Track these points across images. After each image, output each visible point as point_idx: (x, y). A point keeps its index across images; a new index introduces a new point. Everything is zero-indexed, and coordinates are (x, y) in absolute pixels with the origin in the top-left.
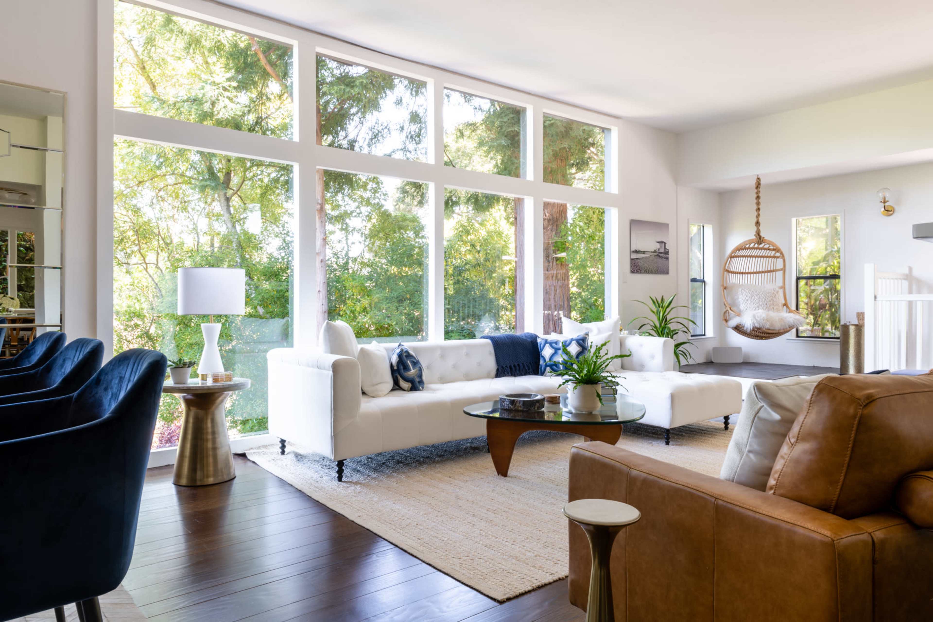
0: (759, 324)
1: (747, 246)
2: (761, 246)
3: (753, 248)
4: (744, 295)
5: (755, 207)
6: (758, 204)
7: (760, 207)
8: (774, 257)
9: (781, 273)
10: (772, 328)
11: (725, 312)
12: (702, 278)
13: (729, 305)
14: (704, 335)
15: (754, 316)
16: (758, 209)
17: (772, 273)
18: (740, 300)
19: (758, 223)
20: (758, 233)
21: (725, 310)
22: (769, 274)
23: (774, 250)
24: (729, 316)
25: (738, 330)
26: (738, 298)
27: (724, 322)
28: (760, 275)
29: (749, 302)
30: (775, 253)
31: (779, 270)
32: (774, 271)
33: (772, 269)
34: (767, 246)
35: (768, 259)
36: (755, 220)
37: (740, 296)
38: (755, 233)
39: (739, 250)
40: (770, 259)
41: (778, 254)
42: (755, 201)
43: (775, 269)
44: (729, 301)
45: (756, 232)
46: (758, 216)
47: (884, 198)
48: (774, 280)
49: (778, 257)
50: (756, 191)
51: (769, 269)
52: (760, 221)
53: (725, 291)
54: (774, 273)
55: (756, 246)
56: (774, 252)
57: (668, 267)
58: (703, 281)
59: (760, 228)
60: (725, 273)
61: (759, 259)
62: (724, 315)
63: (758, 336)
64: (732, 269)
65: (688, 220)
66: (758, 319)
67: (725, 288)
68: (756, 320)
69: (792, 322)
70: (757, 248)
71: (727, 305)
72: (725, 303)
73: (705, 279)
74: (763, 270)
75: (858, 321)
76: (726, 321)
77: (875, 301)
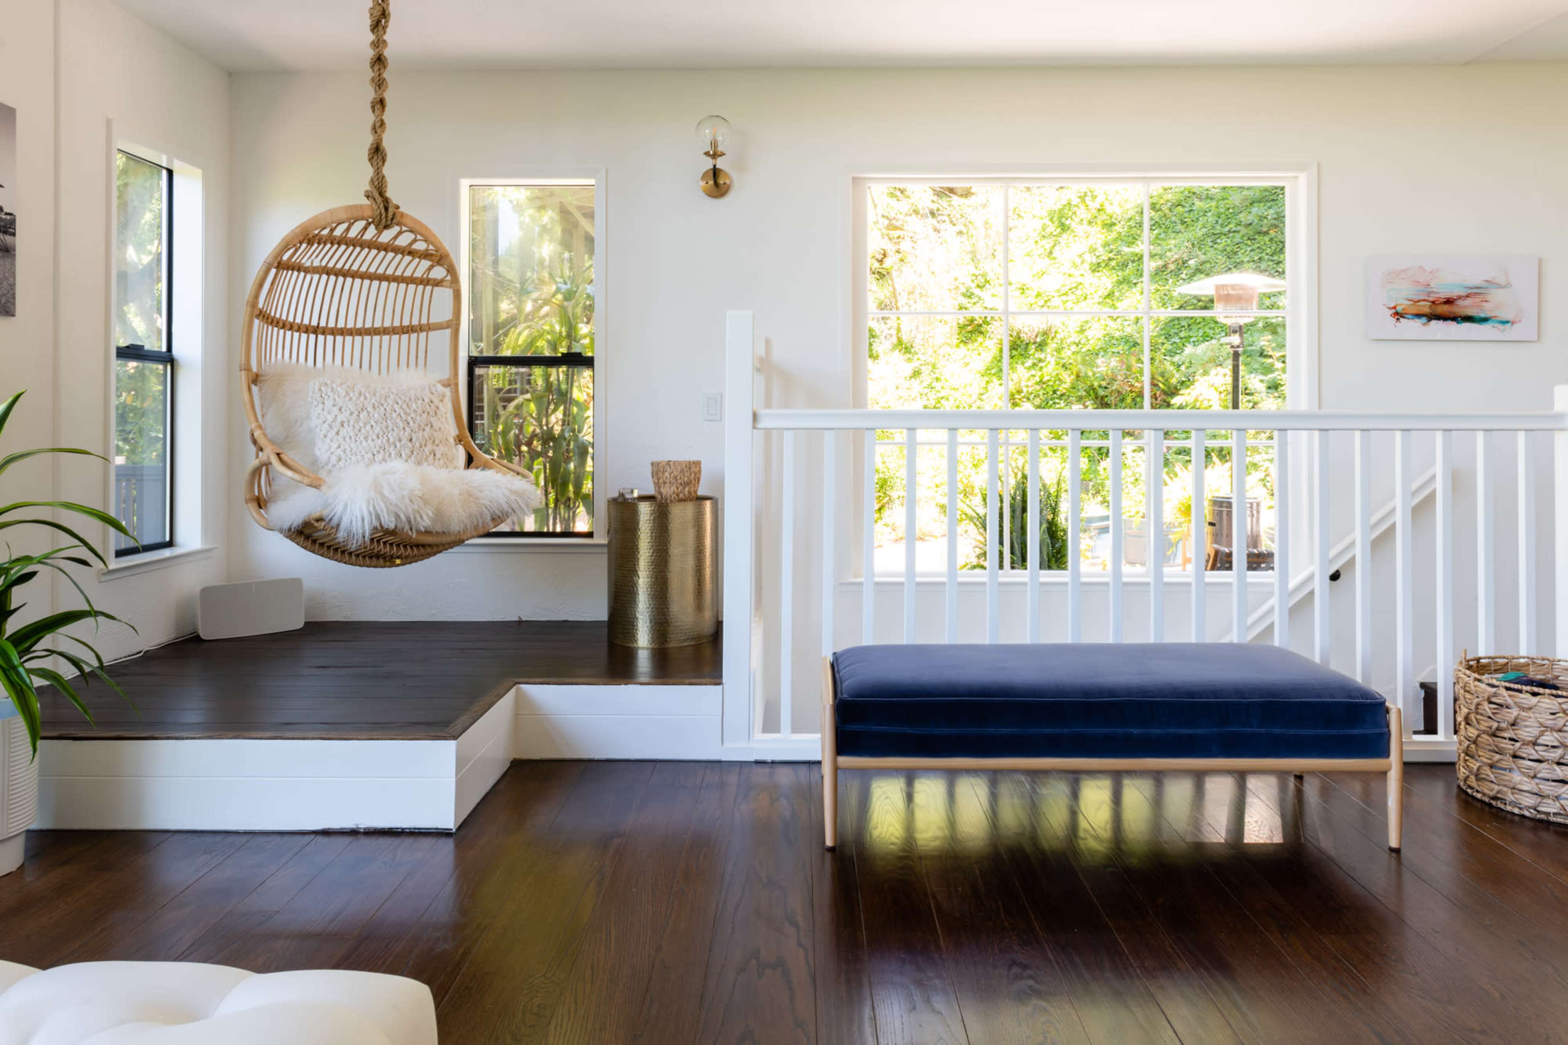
0: (397, 516)
1: (338, 232)
2: (386, 236)
3: (358, 243)
4: (329, 403)
5: (370, 94)
6: (380, 83)
7: (388, 96)
8: (425, 282)
9: (447, 332)
10: (438, 528)
11: (257, 472)
12: (164, 349)
13: (272, 442)
14: (170, 544)
15: (377, 487)
16: (380, 104)
17: (414, 336)
18: (314, 422)
19: (377, 153)
20: (379, 187)
21: (255, 463)
22: (405, 337)
23: (425, 255)
24: (269, 483)
25: (307, 537)
26: (308, 417)
27: (253, 506)
28: (376, 338)
29: (347, 431)
30: (430, 269)
31: (439, 327)
32: (420, 328)
33: (415, 322)
34: (404, 241)
35: (403, 286)
36: (369, 140)
37: (316, 411)
38: (368, 187)
39: (310, 243)
40: (412, 287)
41: (438, 273)
42: (370, 74)
43: (424, 321)
44: (272, 425)
45: (372, 181)
46: (379, 127)
47: (714, 144)
48: (421, 359)
49: (438, 283)
50: (372, 37)
51: (406, 323)
52: (385, 144)
53: (254, 389)
54: (423, 335)
55: (371, 231)
56: (426, 264)
57: (13, 286)
58: (168, 358)
59: (386, 170)
60: (256, 322)
61: (376, 283)
62: (251, 484)
63: (378, 556)
64: (281, 312)
65: (109, 122)
66: (392, 497)
67: (255, 379)
68: (384, 498)
69: (502, 501)
70: (372, 245)
71: (262, 441)
72: (257, 434)
73: (176, 352)
74: (387, 324)
75: (657, 485)
76: (260, 503)
77: (754, 428)
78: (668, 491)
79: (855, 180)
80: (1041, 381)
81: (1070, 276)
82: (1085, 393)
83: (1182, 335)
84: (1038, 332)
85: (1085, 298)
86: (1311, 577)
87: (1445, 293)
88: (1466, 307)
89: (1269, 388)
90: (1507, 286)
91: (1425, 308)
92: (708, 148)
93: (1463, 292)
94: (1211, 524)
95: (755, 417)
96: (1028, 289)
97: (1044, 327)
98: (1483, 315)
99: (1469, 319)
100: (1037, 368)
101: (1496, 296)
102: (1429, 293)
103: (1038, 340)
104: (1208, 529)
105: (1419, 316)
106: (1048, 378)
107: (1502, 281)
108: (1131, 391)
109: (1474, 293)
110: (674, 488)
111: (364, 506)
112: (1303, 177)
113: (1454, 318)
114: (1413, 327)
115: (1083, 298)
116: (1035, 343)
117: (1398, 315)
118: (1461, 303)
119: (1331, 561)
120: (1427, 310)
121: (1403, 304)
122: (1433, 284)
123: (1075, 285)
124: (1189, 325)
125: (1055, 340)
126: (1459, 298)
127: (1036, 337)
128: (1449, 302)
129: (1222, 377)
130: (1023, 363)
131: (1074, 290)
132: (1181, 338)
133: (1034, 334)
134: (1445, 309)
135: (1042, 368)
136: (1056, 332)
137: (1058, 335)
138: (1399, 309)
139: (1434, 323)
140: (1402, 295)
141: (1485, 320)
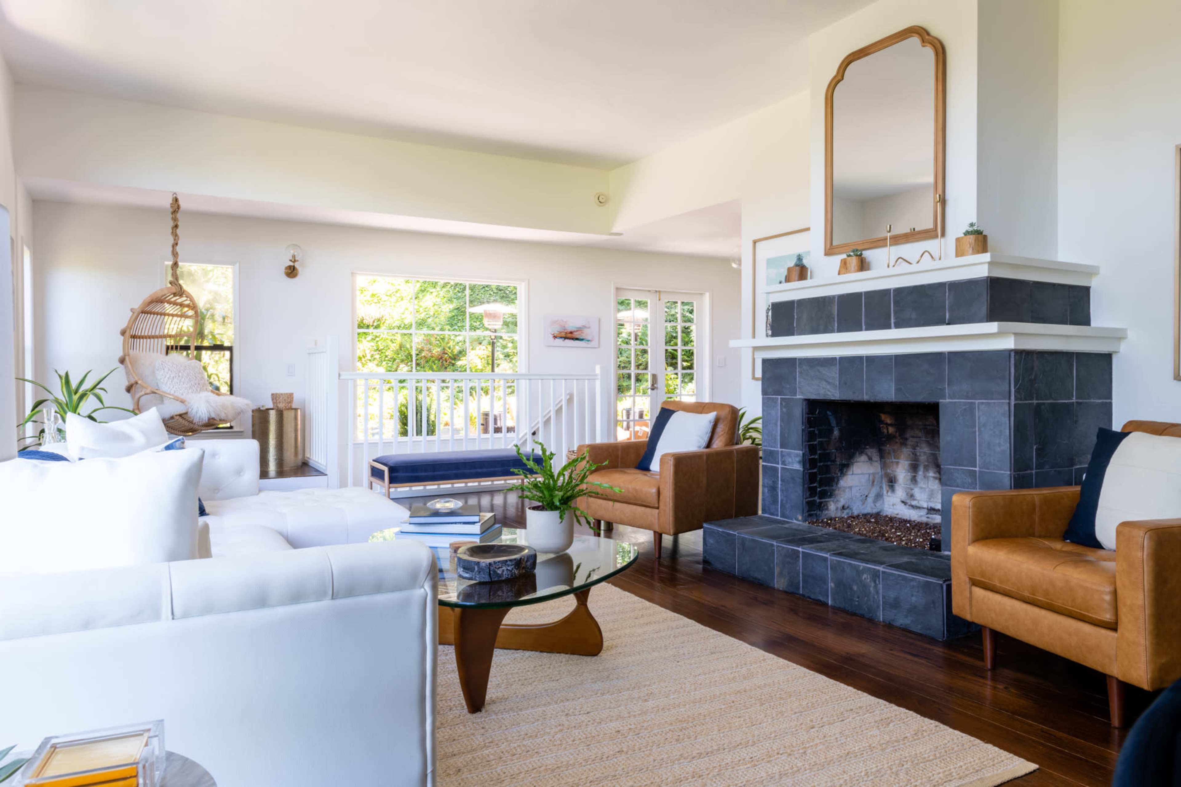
0: (215, 413)
1: (163, 298)
2: (181, 300)
3: (168, 302)
6: (175, 236)
7: (178, 239)
10: (226, 418)
15: (208, 402)
16: (176, 245)
18: (160, 377)
19: (175, 265)
20: (175, 279)
23: (188, 306)
29: (176, 381)
34: (185, 302)
39: (154, 303)
45: (173, 277)
46: (175, 254)
47: (294, 256)
50: (173, 216)
55: (176, 298)
59: (178, 272)
66: (214, 405)
68: (212, 406)
70: (172, 303)
75: (275, 402)
77: (339, 379)
78: (281, 406)
79: (352, 273)
80: (377, 349)
81: (392, 284)
82: (405, 358)
83: (459, 324)
84: (375, 319)
85: (402, 299)
86: (526, 434)
87: (569, 330)
88: (576, 335)
89: (505, 356)
90: (589, 328)
91: (563, 335)
92: (291, 258)
93: (576, 330)
94: (482, 425)
95: (339, 375)
96: (365, 290)
97: (378, 316)
98: (582, 338)
99: (577, 339)
100: (375, 341)
101: (586, 331)
102: (565, 329)
103: (375, 324)
104: (482, 427)
105: (561, 338)
106: (382, 348)
107: (587, 326)
108: (432, 357)
109: (579, 330)
110: (284, 404)
111: (205, 409)
112: (523, 284)
113: (573, 339)
114: (559, 341)
115: (401, 299)
116: (372, 326)
117: (555, 337)
118: (575, 333)
119: (532, 428)
120: (564, 336)
121: (556, 333)
122: (566, 326)
123: (395, 291)
124: (463, 319)
125: (385, 324)
126: (575, 331)
127: (374, 322)
128: (571, 333)
129: (484, 351)
130: (365, 338)
131: (395, 293)
132: (459, 327)
133: (372, 320)
134: (569, 335)
135: (378, 341)
136: (385, 320)
137: (386, 321)
138: (555, 335)
139: (566, 340)
140: (556, 330)
141: (582, 340)
